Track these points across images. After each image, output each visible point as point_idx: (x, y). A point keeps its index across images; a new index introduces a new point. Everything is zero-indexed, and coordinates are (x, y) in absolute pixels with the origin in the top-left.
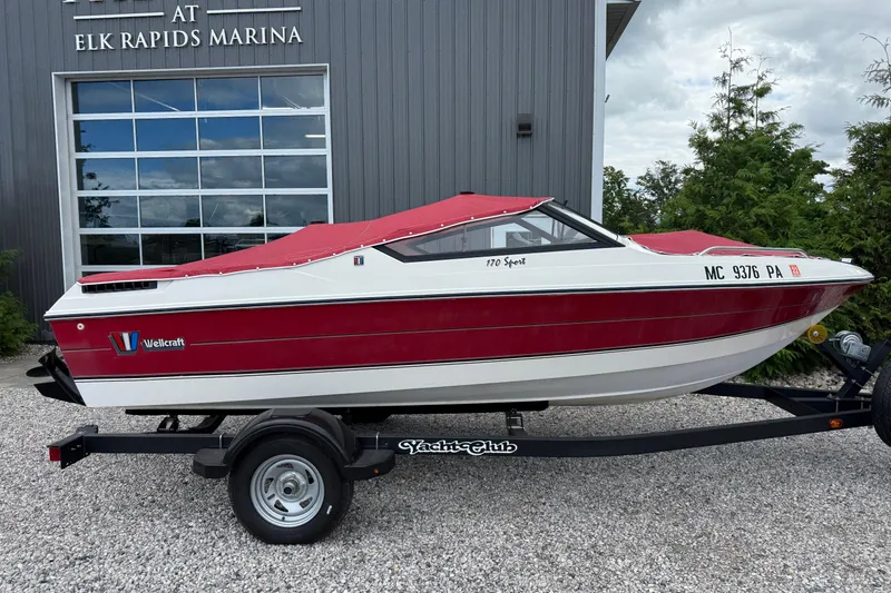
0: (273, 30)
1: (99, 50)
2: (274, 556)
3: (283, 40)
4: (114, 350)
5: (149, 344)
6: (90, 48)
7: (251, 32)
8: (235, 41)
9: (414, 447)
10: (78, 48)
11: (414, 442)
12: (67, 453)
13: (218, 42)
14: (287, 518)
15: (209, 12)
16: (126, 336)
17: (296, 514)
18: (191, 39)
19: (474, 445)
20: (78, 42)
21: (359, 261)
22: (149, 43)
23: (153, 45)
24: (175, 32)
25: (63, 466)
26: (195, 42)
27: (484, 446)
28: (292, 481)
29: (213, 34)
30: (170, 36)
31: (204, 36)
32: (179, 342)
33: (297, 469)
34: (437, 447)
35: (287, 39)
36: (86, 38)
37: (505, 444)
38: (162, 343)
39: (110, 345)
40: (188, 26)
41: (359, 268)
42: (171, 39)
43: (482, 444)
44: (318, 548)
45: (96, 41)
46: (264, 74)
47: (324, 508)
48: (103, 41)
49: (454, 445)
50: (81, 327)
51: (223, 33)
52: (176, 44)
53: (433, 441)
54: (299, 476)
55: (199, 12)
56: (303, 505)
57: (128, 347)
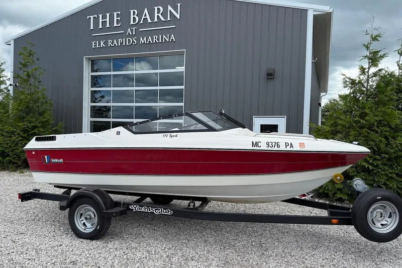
0: (164, 36)
1: (100, 47)
2: (78, 242)
3: (168, 40)
4: (42, 162)
5: (53, 161)
6: (97, 47)
7: (156, 37)
8: (150, 41)
9: (135, 208)
10: (93, 47)
11: (135, 206)
12: (25, 197)
13: (143, 42)
14: (87, 229)
15: (140, 30)
16: (46, 157)
17: (89, 228)
18: (133, 41)
19: (157, 210)
20: (93, 44)
21: (118, 133)
22: (118, 44)
23: (119, 45)
24: (127, 39)
25: (22, 201)
26: (135, 42)
27: (160, 211)
28: (89, 216)
29: (141, 39)
30: (126, 40)
31: (138, 40)
32: (61, 160)
33: (91, 211)
34: (143, 209)
35: (169, 40)
36: (96, 42)
37: (168, 211)
38: (56, 160)
39: (42, 160)
40: (132, 36)
41: (118, 136)
42: (126, 41)
43: (159, 210)
44: (94, 241)
45: (99, 44)
46: (161, 56)
47: (97, 227)
48: (102, 43)
49: (149, 209)
50: (34, 153)
51: (145, 39)
52: (127, 44)
53: (142, 206)
54: (91, 214)
55: (136, 30)
56: (92, 225)
57: (47, 161)
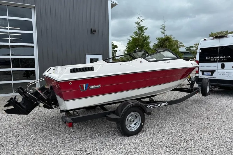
4: (80, 90)
5: (91, 87)
9: (150, 106)
14: (132, 129)
16: (84, 85)
17: (134, 127)
21: (141, 62)
32: (99, 86)
34: (154, 106)
37: (166, 103)
38: (95, 86)
39: (79, 88)
43: (162, 104)
49: (157, 105)
56: (135, 124)
57: (85, 89)
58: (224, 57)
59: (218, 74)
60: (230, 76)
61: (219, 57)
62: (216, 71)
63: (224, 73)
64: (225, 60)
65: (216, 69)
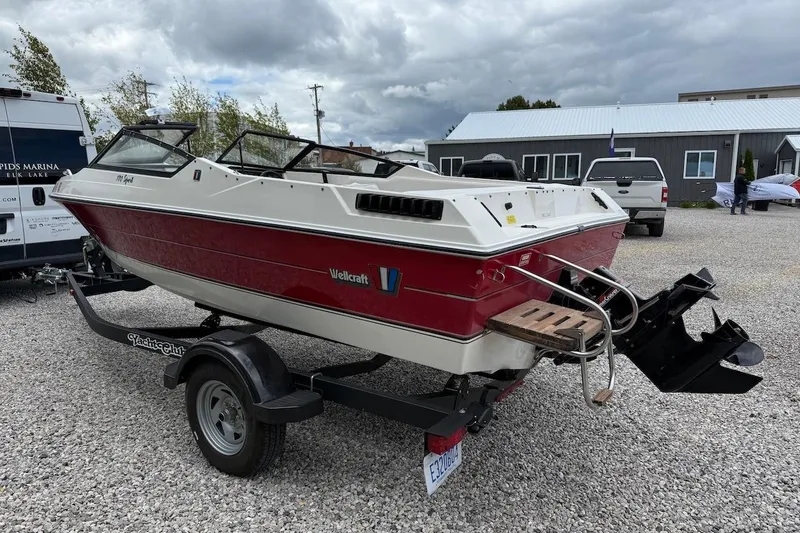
58: (39, 166)
59: (27, 226)
60: (65, 227)
61: (22, 167)
62: (17, 214)
63: (47, 219)
64: (43, 174)
65: (16, 209)
